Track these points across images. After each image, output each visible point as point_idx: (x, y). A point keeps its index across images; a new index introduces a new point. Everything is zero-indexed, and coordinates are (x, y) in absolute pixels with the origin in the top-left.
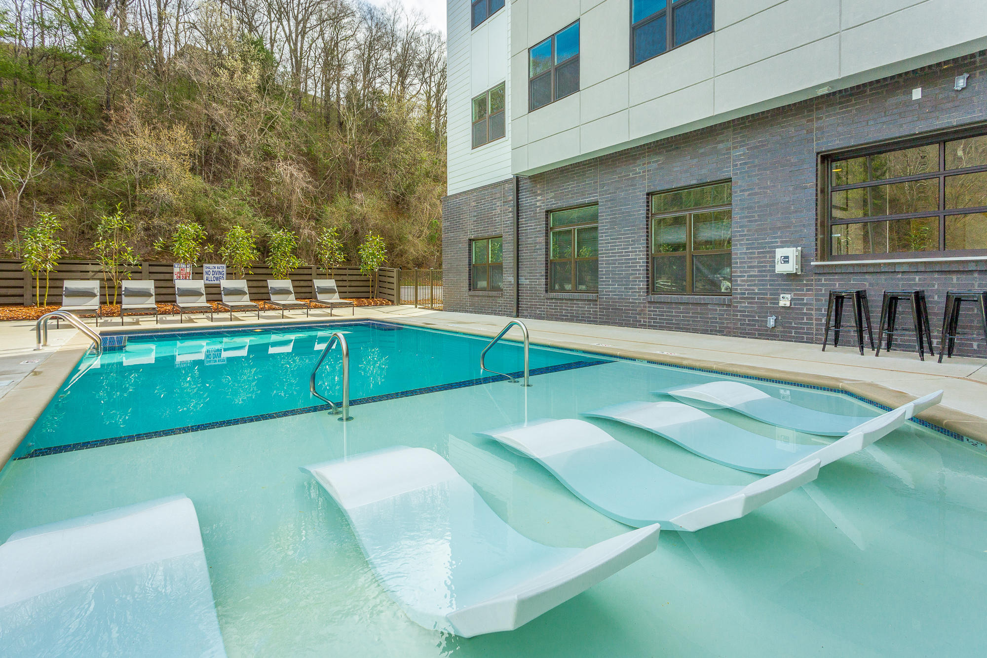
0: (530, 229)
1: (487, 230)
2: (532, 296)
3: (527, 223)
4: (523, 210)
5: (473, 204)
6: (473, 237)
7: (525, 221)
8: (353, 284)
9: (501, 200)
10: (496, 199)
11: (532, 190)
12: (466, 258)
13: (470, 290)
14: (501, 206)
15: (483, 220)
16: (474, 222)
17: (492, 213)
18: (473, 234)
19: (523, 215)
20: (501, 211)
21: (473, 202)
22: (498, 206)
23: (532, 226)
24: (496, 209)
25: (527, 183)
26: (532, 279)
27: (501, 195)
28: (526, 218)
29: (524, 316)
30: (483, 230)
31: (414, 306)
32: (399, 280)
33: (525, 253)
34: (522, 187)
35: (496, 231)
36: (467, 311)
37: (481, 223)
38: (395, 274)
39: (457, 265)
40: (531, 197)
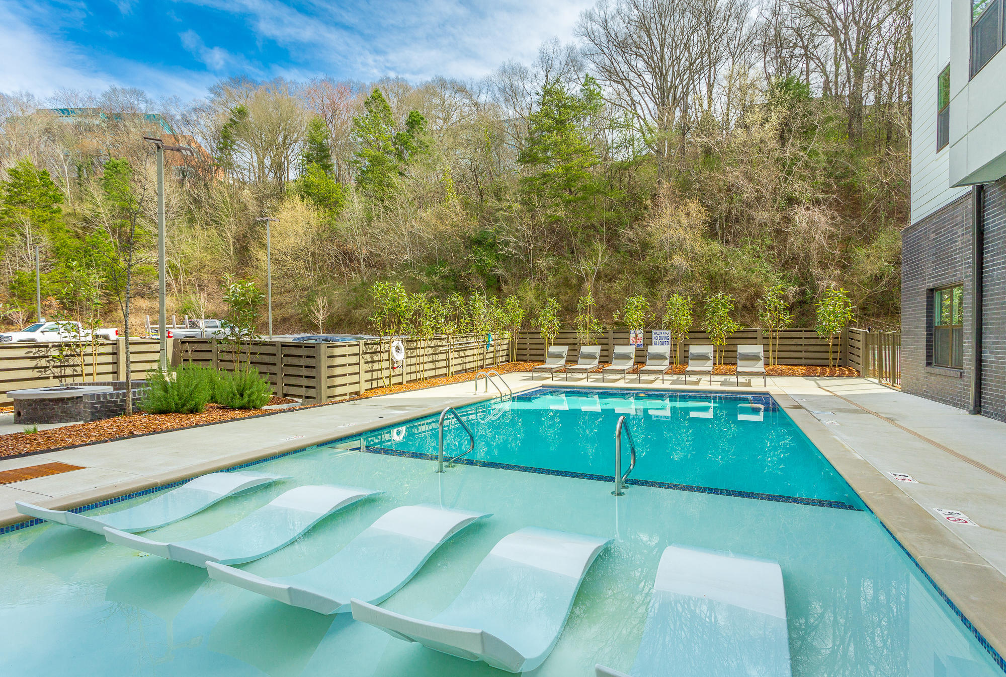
0: (998, 269)
1: (947, 273)
2: (998, 382)
3: (993, 260)
4: (988, 238)
5: (932, 236)
6: (931, 285)
7: (992, 256)
8: (811, 348)
9: (963, 226)
10: (956, 225)
11: (1001, 204)
12: (923, 317)
13: (929, 364)
14: (963, 234)
15: (941, 259)
16: (933, 262)
17: (952, 247)
18: (931, 282)
19: (988, 246)
20: (962, 243)
21: (933, 232)
22: (959, 236)
23: (999, 264)
24: (956, 242)
25: (994, 192)
26: (998, 353)
27: (963, 217)
28: (992, 251)
29: (988, 413)
30: (942, 275)
31: (877, 381)
32: (866, 345)
33: (990, 309)
34: (990, 199)
35: (956, 275)
36: (924, 395)
37: (940, 264)
38: (860, 337)
39: (915, 328)
40: (1000, 214)
